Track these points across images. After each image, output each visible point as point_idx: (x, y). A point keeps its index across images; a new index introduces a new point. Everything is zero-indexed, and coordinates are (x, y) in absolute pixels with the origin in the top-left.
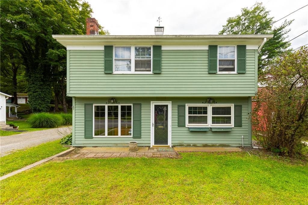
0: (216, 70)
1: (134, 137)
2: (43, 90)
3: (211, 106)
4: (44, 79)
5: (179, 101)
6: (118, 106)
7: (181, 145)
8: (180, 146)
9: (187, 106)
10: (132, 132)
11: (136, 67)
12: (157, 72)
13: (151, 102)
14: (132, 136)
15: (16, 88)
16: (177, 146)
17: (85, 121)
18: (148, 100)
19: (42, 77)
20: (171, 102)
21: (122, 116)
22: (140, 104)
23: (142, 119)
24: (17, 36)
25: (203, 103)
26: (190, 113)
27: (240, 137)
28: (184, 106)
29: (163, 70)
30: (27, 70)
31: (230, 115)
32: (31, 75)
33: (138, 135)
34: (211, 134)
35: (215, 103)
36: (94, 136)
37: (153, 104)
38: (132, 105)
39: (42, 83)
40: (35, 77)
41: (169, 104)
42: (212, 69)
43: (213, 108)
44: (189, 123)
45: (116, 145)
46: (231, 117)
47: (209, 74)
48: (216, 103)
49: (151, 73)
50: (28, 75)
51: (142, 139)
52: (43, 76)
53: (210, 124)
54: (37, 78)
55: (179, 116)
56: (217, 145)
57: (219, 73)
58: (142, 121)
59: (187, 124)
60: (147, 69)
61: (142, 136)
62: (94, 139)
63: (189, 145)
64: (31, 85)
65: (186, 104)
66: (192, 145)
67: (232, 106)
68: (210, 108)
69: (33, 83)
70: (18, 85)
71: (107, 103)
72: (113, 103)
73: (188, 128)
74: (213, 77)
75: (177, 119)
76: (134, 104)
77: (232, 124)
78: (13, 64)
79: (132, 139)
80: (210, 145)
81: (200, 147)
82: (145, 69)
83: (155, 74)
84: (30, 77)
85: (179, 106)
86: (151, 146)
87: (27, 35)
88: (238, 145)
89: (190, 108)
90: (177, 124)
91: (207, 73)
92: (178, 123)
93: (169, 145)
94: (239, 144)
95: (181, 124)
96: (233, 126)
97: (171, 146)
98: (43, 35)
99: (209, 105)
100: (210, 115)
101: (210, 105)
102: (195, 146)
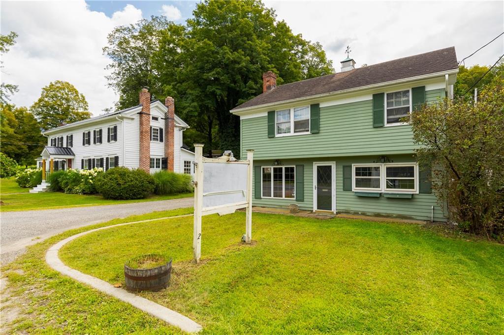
0: (383, 122)
1: (297, 200)
2: (235, 147)
3: (385, 166)
4: (236, 134)
5: (344, 161)
6: (282, 168)
7: (347, 212)
8: (345, 213)
9: (354, 167)
10: (295, 195)
11: (295, 128)
12: (315, 131)
13: (314, 163)
14: (295, 199)
15: (211, 145)
16: (343, 212)
17: (255, 182)
18: (310, 160)
19: (234, 132)
20: (335, 162)
21: (286, 178)
22: (303, 166)
23: (305, 181)
24: (210, 92)
25: (374, 162)
26: (357, 174)
27: (429, 207)
28: (351, 167)
29: (321, 129)
30: (220, 125)
31: (413, 177)
32: (224, 131)
33: (301, 198)
34: (386, 202)
35: (390, 162)
36: (262, 197)
37: (315, 166)
38: (295, 166)
39: (233, 139)
40: (227, 132)
41: (333, 165)
42: (378, 122)
43: (388, 169)
44: (356, 187)
45: (281, 207)
46: (414, 180)
47: (374, 127)
48: (393, 162)
49: (309, 133)
50: (221, 131)
51: (305, 202)
52: (234, 130)
53: (383, 188)
54: (229, 133)
55: (344, 179)
56: (394, 215)
57: (386, 125)
58: (305, 184)
59: (354, 188)
60: (306, 129)
61: (305, 200)
62: (262, 200)
63: (356, 213)
64: (223, 142)
65: (353, 165)
66: (360, 213)
67: (415, 166)
68: (383, 168)
69: (225, 140)
70: (213, 141)
71: (272, 165)
72: (278, 165)
73: (356, 192)
74: (379, 131)
75: (342, 182)
76: (296, 166)
77: (416, 190)
78: (209, 117)
79: (295, 202)
80: (384, 214)
81: (371, 216)
82: (304, 129)
83: (313, 133)
84: (222, 133)
85: (344, 167)
86: (314, 211)
87: (219, 89)
88: (426, 219)
89: (357, 169)
90: (342, 187)
91: (372, 126)
92: (344, 186)
93: (333, 211)
94: (427, 217)
95: (347, 188)
96: (418, 192)
97: (335, 213)
98: (233, 85)
99: (381, 165)
100: (383, 178)
101: (383, 164)
102: (364, 214)
